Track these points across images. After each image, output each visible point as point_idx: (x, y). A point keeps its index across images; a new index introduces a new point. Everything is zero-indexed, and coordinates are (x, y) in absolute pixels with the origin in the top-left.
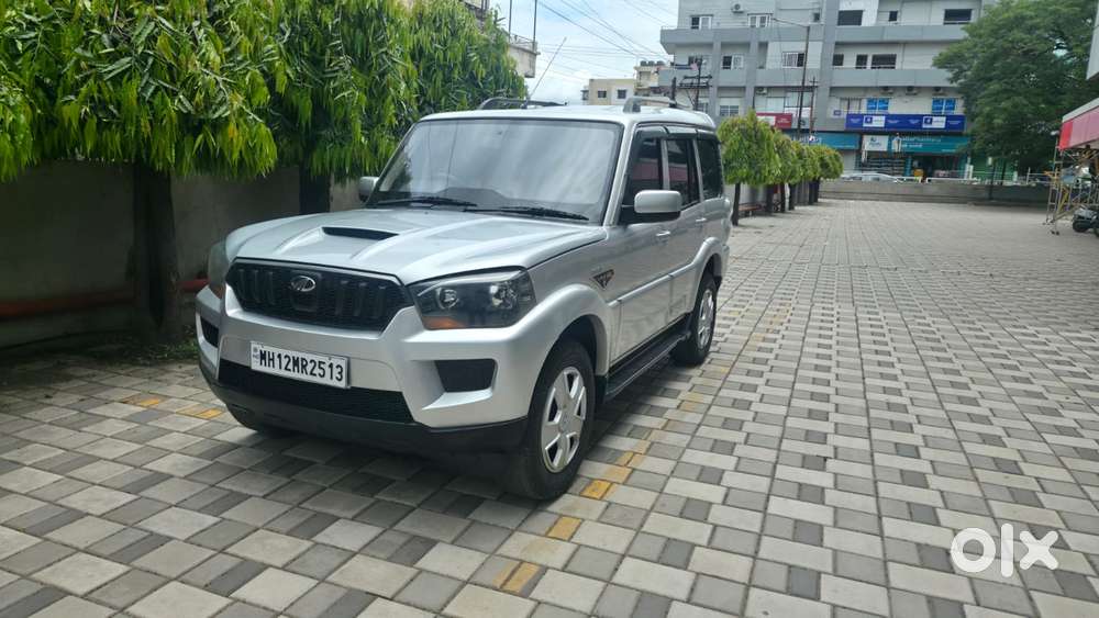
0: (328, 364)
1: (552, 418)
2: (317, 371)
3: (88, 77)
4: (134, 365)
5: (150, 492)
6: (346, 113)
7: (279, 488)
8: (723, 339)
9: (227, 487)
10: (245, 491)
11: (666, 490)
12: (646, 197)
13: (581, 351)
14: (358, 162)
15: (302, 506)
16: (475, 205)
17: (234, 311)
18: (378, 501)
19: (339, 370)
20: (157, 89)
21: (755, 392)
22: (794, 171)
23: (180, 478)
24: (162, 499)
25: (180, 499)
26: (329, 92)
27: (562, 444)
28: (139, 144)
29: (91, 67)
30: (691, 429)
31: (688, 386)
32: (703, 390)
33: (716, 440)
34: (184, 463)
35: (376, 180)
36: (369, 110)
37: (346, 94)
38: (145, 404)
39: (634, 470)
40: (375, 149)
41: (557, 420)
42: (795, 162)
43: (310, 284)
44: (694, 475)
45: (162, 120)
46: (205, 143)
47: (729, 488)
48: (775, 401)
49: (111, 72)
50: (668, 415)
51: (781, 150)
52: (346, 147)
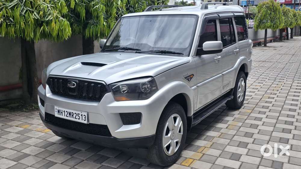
0: (81, 115)
1: (167, 134)
2: (77, 117)
3: (3, 8)
4: (22, 112)
5: (22, 161)
6: (98, 13)
7: (68, 160)
8: (251, 98)
9: (49, 159)
10: (55, 161)
11: (216, 163)
12: (208, 45)
13: (180, 107)
14: (103, 32)
15: (75, 167)
16: (140, 50)
17: (49, 94)
18: (103, 165)
19: (85, 117)
20: (27, 11)
21: (261, 121)
22: (291, 23)
23: (33, 156)
24: (26, 164)
25: (32, 164)
26: (91, 6)
27: (172, 144)
28: (20, 31)
29: (4, 4)
30: (230, 137)
31: (233, 118)
32: (239, 120)
33: (240, 142)
34: (35, 150)
35: (105, 40)
36: (107, 12)
37: (97, 6)
38: (24, 127)
39: (204, 154)
40: (109, 27)
41: (169, 135)
42: (292, 19)
43: (74, 85)
44: (229, 156)
45: (29, 22)
46: (44, 30)
47: (242, 162)
48: (269, 125)
49: (10, 6)
50: (222, 131)
51: (285, 14)
52: (98, 26)
